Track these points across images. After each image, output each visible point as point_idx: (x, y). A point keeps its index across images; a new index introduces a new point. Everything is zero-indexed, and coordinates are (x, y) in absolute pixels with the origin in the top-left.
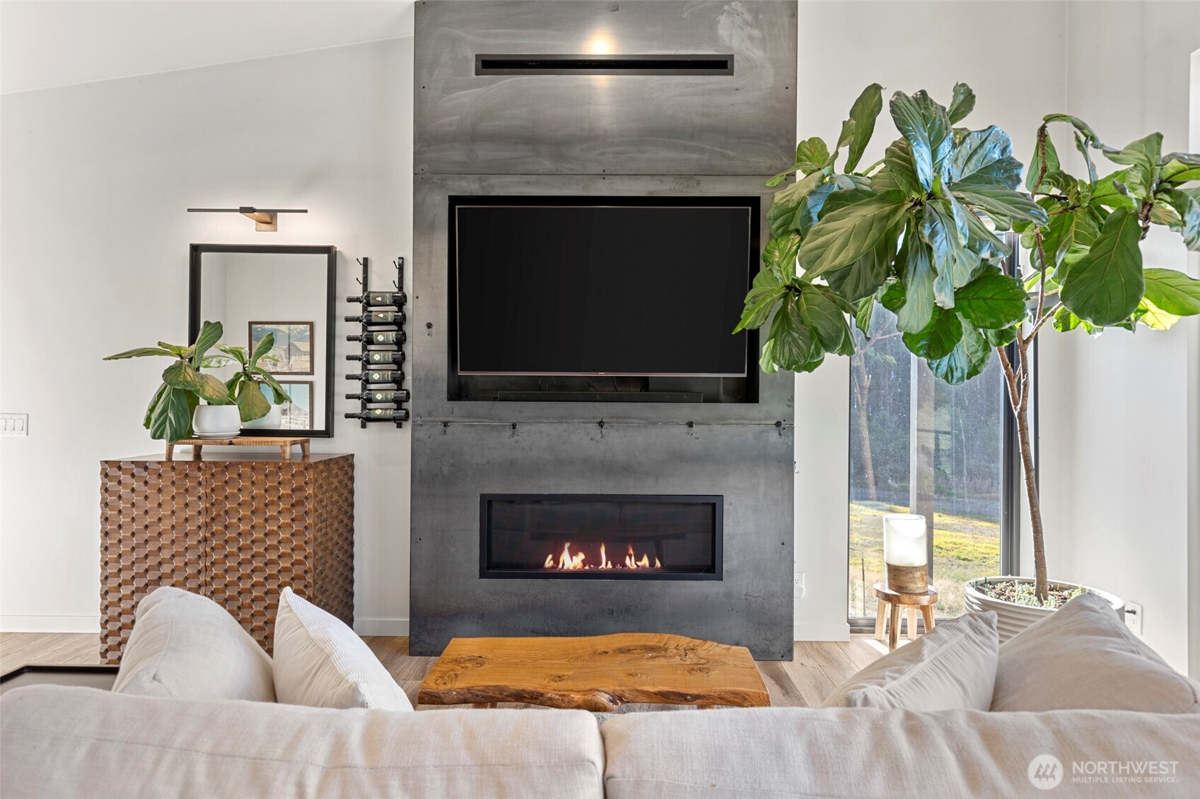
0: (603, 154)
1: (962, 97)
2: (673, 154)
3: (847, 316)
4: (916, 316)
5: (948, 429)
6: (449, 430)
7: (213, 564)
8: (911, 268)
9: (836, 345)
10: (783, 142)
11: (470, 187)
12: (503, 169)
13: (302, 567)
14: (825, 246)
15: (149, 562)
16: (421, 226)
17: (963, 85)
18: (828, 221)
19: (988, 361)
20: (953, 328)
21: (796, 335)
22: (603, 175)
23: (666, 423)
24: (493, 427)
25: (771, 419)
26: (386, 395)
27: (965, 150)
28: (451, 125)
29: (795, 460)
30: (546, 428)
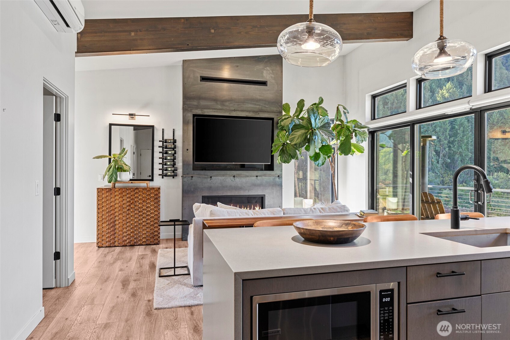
0: (234, 105)
1: (321, 100)
2: (252, 106)
3: (297, 151)
4: (311, 153)
5: (318, 179)
6: (193, 178)
7: (131, 216)
8: (311, 143)
9: (295, 158)
10: (279, 104)
11: (199, 112)
12: (208, 108)
13: (157, 216)
14: (294, 138)
15: (112, 216)
16: (185, 122)
17: (321, 97)
18: (294, 132)
19: (326, 162)
20: (319, 155)
21: (286, 155)
22: (235, 110)
23: (251, 176)
24: (205, 177)
25: (277, 175)
26: (172, 169)
27: (321, 121)
28: (193, 95)
29: (283, 185)
30: (220, 178)
